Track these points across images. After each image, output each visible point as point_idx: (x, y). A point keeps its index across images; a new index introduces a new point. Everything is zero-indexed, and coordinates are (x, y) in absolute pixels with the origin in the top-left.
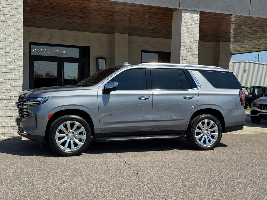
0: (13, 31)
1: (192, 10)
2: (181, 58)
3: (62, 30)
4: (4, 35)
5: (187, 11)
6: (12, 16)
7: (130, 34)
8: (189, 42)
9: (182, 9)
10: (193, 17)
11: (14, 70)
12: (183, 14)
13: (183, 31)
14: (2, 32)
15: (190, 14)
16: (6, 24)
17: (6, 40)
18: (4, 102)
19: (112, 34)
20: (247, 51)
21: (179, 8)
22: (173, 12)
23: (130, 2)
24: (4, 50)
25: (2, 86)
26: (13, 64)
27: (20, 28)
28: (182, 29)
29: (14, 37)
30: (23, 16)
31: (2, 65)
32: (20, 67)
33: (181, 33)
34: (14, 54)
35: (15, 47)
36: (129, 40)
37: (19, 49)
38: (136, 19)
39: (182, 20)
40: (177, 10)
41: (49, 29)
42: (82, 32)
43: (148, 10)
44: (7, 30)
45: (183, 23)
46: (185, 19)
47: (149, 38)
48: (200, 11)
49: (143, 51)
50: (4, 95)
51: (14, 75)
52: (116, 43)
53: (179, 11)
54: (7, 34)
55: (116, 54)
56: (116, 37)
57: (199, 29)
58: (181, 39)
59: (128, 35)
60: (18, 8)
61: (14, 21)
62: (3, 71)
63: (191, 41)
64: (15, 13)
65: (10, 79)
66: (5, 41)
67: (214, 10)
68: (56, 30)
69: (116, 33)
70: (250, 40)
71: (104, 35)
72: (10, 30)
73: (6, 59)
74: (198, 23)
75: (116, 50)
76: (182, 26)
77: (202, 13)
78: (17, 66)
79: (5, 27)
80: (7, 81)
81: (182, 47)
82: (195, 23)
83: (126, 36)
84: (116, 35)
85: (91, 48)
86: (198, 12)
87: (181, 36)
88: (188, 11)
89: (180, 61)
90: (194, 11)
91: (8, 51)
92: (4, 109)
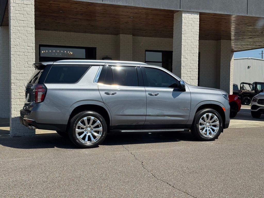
0: (25, 35)
1: (192, 12)
2: (182, 57)
3: (69, 33)
4: (18, 39)
5: (187, 12)
6: (25, 21)
7: (134, 35)
8: (190, 41)
9: (182, 11)
10: (193, 18)
11: (28, 71)
12: (184, 15)
13: (184, 32)
14: (16, 36)
15: (190, 15)
16: (19, 29)
17: (19, 43)
18: (19, 101)
19: (117, 35)
20: (249, 49)
21: (179, 10)
22: (174, 14)
23: (134, 6)
24: (18, 53)
25: (17, 86)
26: (26, 66)
27: (32, 33)
28: (183, 30)
29: (27, 41)
30: (34, 21)
31: (16, 67)
32: (32, 68)
33: (181, 34)
34: (27, 57)
35: (28, 50)
36: (133, 40)
37: (32, 52)
38: (139, 20)
39: (182, 21)
40: (178, 11)
41: (57, 32)
42: (88, 34)
43: (150, 12)
44: (20, 35)
45: (183, 24)
46: (185, 20)
47: (152, 38)
48: (200, 12)
49: (146, 51)
50: (19, 94)
51: (27, 76)
52: (121, 43)
53: (180, 13)
54: (20, 38)
55: (121, 54)
56: (121, 38)
57: (199, 29)
58: (182, 39)
59: (132, 35)
60: (30, 13)
61: (26, 26)
62: (17, 72)
63: (192, 40)
64: (27, 19)
65: (24, 79)
66: (19, 45)
67: (213, 11)
68: (64, 32)
69: (120, 34)
70: (250, 38)
71: (109, 36)
72: (23, 35)
73: (20, 61)
74: (198, 23)
75: (121, 50)
76: (182, 26)
77: (201, 14)
78: (30, 67)
79: (18, 32)
80: (22, 82)
81: (183, 46)
82: (195, 23)
83: (130, 36)
84: (121, 36)
85: (97, 48)
86: (197, 13)
87: (182, 36)
88: (189, 12)
89: (182, 60)
90: (194, 12)
91: (22, 54)
92: (19, 107)
